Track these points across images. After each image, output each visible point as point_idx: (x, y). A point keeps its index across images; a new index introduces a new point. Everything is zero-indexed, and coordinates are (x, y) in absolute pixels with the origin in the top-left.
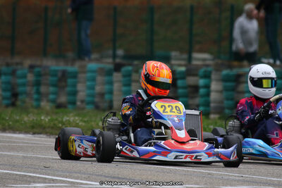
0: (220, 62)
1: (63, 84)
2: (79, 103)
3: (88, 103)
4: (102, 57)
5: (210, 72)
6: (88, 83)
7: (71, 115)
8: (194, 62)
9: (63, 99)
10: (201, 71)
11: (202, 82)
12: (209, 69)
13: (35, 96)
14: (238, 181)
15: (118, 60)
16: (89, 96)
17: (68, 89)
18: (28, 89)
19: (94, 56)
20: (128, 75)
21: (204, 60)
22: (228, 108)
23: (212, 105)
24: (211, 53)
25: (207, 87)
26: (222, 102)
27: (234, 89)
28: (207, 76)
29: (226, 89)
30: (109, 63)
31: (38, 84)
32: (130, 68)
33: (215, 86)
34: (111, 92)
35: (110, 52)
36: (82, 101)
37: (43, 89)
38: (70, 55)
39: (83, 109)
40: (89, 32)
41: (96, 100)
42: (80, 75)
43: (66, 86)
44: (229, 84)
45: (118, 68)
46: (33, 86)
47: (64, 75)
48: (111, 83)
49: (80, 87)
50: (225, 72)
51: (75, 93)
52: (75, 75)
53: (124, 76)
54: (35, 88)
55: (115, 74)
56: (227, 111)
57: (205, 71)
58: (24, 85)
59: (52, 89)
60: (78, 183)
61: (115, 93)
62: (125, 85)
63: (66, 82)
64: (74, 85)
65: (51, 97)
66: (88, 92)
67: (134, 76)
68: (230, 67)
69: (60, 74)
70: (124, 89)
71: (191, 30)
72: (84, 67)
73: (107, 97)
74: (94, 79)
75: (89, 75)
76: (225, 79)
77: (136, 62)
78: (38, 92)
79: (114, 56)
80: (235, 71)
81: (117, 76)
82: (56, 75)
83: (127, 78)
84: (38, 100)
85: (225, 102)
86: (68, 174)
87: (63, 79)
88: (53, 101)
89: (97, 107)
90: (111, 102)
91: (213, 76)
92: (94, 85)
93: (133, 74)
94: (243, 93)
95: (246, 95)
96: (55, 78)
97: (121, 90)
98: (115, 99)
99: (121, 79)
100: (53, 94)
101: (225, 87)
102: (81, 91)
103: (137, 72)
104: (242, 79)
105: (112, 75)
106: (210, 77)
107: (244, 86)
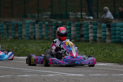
2: (23, 37)
3: (27, 37)
5: (71, 23)
9: (17, 35)
10: (68, 23)
11: (68, 27)
12: (71, 22)
13: (7, 34)
16: (26, 33)
18: (4, 31)
22: (78, 37)
23: (72, 36)
25: (70, 29)
26: (76, 35)
27: (79, 30)
29: (77, 30)
31: (7, 29)
32: (41, 22)
33: (72, 29)
34: (35, 32)
36: (24, 36)
37: (9, 31)
39: (25, 39)
41: (30, 35)
42: (23, 25)
43: (18, 30)
44: (78, 28)
45: (37, 22)
46: (6, 30)
47: (17, 26)
48: (35, 28)
49: (23, 30)
50: (76, 23)
51: (21, 33)
52: (21, 26)
53: (39, 25)
54: (7, 31)
55: (36, 25)
56: (77, 39)
58: (2, 30)
59: (13, 31)
61: (36, 32)
62: (40, 29)
63: (18, 28)
64: (21, 30)
65: (13, 34)
66: (26, 32)
67: (44, 25)
68: (78, 21)
69: (15, 25)
70: (40, 30)
72: (25, 22)
73: (33, 34)
74: (28, 27)
75: (26, 25)
76: (76, 26)
78: (8, 33)
80: (80, 23)
81: (37, 25)
83: (41, 26)
84: (8, 36)
85: (77, 35)
88: (13, 36)
89: (30, 38)
90: (35, 36)
91: (72, 25)
92: (29, 29)
93: (43, 24)
94: (83, 31)
95: (84, 32)
96: (14, 27)
97: (38, 31)
98: (36, 34)
99: (38, 26)
100: (13, 33)
101: (76, 29)
102: (24, 32)
103: (44, 23)
104: (83, 26)
105: (35, 25)
106: (71, 25)
107: (83, 29)
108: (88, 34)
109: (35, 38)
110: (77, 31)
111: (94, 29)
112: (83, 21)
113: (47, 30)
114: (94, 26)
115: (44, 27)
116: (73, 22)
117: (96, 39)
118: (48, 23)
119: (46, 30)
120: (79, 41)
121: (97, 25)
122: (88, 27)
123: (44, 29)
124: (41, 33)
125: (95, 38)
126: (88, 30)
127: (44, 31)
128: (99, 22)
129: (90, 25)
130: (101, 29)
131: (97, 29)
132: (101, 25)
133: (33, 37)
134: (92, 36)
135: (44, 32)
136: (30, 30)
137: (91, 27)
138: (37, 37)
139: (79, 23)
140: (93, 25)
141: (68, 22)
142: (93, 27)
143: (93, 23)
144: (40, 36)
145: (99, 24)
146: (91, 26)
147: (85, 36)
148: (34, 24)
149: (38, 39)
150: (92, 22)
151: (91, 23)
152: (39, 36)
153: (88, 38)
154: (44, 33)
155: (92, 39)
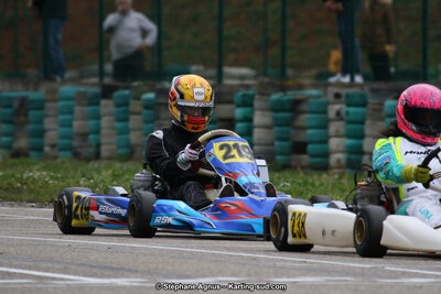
0: (266, 80)
1: (22, 119)
2: (47, 149)
3: (62, 149)
4: (82, 76)
5: (252, 97)
6: (61, 117)
7: (36, 167)
8: (227, 82)
9: (22, 143)
10: (238, 96)
11: (239, 112)
12: (251, 92)
14: (299, 269)
15: (107, 80)
16: (63, 137)
17: (30, 127)
19: (69, 74)
20: (124, 103)
21: (242, 77)
22: (281, 154)
23: (256, 148)
24: (253, 67)
25: (248, 119)
26: (271, 144)
27: (289, 123)
28: (247, 103)
29: (277, 123)
30: (93, 85)
32: (127, 92)
33: (259, 118)
34: (97, 132)
35: (95, 67)
36: (53, 146)
38: (32, 72)
39: (55, 158)
40: (60, 36)
41: (75, 143)
42: (48, 105)
43: (28, 122)
44: (281, 115)
45: (107, 92)
47: (24, 106)
48: (98, 117)
49: (48, 123)
50: (275, 97)
51: (41, 134)
52: (40, 106)
53: (118, 106)
55: (103, 102)
56: (279, 158)
57: (244, 95)
59: (4, 127)
60: (47, 278)
61: (104, 132)
62: (119, 120)
63: (26, 115)
64: (40, 122)
65: (5, 139)
66: (62, 130)
67: (135, 106)
68: (283, 89)
69: (16, 104)
70: (118, 125)
71: (220, 30)
72: (54, 91)
73: (91, 137)
74: (71, 112)
75: (62, 103)
76: (276, 108)
77: (135, 84)
79: (102, 74)
80: (291, 95)
81: (106, 106)
82: (10, 106)
83: (124, 108)
85: (277, 143)
86: (32, 264)
87: (21, 111)
88: (8, 147)
89: (76, 155)
90: (98, 145)
91: (257, 104)
92: (71, 120)
93: (132, 102)
94: (304, 128)
95: (310, 131)
96: (9, 111)
97: (113, 128)
98: (104, 140)
99: (114, 110)
100: (7, 135)
101: (275, 119)
102: (50, 130)
103: (138, 98)
104: (304, 107)
105: (98, 104)
106: (251, 105)
107: (305, 119)
108: (325, 141)
109: (97, 156)
110: (276, 129)
111: (350, 122)
112: (300, 87)
113: (151, 125)
114: (352, 110)
115: (138, 114)
116: (261, 94)
117: (360, 161)
118: (157, 97)
119: (147, 122)
120: (285, 167)
121: (364, 104)
122: (325, 112)
123: (134, 121)
124: (123, 137)
125: (352, 157)
126: (324, 126)
127: (135, 130)
128: (374, 91)
129: (334, 103)
130: (382, 119)
131: (362, 123)
132: (382, 104)
133: (91, 150)
134: (341, 148)
135: (138, 133)
136: (76, 124)
137: (338, 113)
138: (105, 150)
139: (286, 98)
140: (349, 105)
141: (240, 94)
142: (347, 113)
143: (348, 96)
144: (119, 147)
145: (371, 101)
146: (337, 107)
147: (310, 147)
148: (94, 101)
149: (110, 158)
150: (344, 92)
151: (338, 96)
152: (114, 147)
153: (326, 155)
154: (134, 137)
155: (343, 162)
